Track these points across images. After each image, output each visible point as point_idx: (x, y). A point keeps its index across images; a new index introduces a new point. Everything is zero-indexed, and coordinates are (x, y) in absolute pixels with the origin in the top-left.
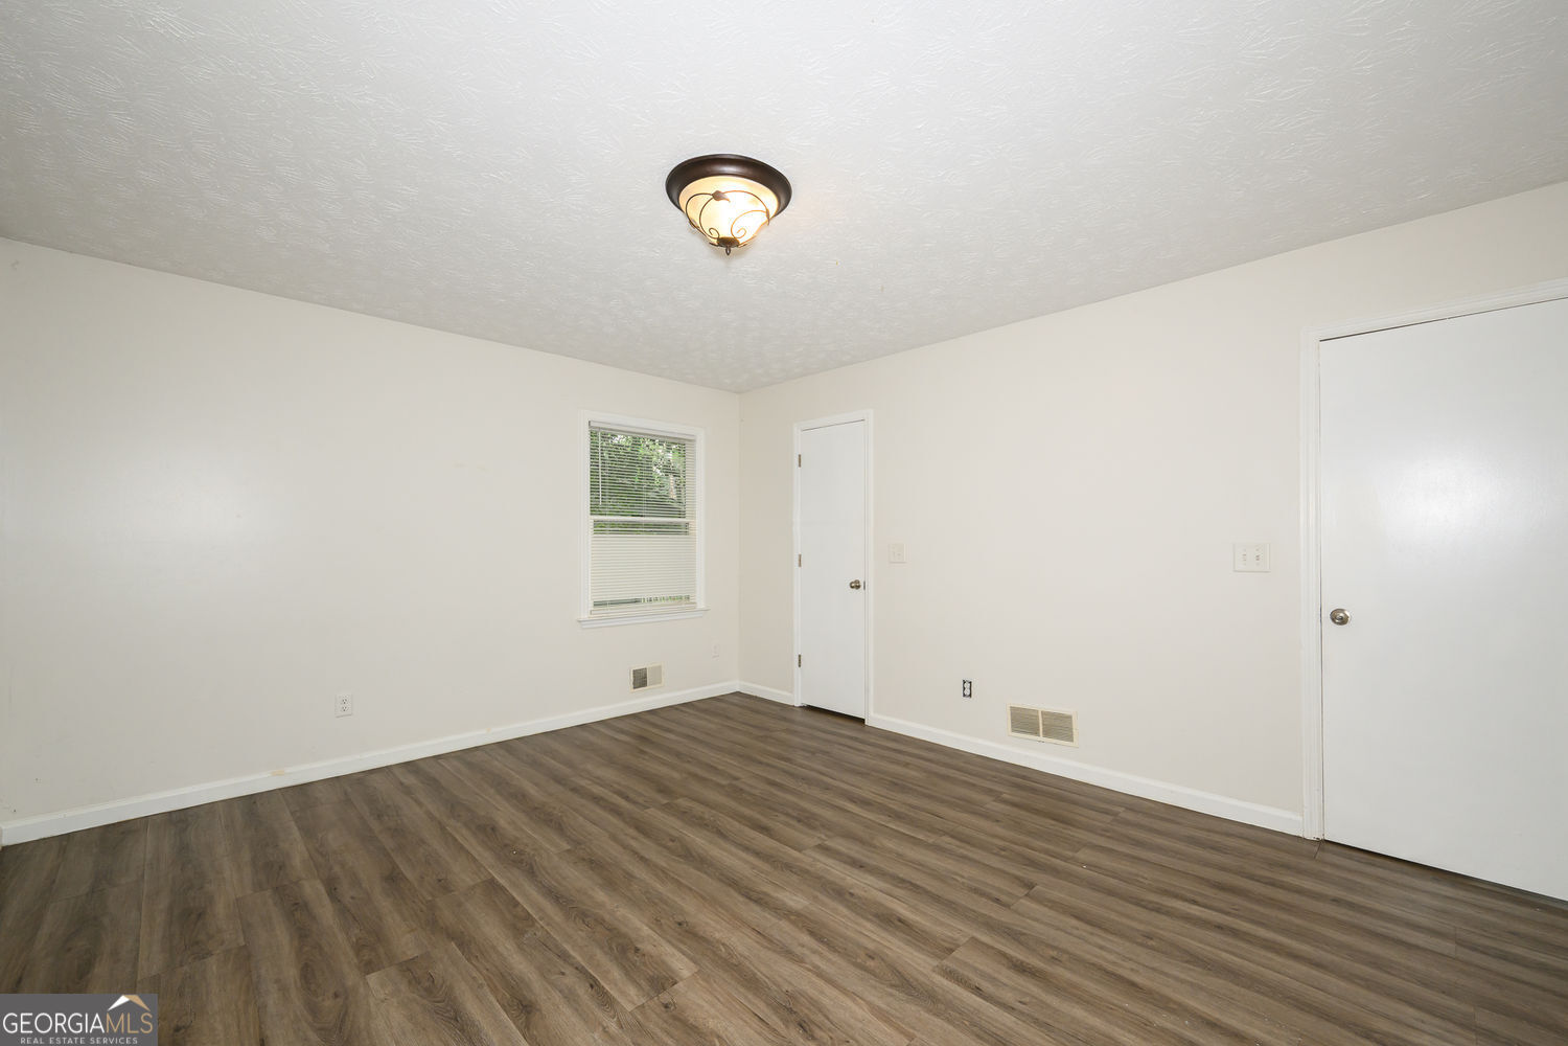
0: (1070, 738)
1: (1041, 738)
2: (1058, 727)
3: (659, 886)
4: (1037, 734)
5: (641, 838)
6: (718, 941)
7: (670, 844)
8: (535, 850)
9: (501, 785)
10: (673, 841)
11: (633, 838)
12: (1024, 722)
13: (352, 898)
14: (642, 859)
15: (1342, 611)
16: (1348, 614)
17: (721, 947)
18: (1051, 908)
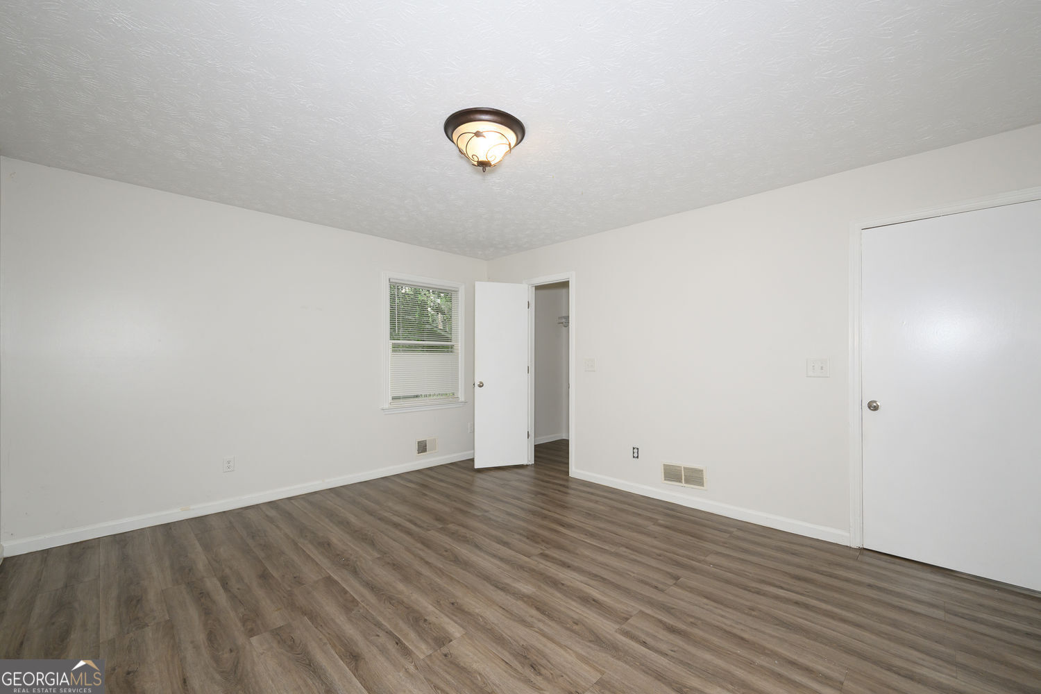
0: (702, 484)
1: (683, 484)
2: (694, 477)
3: (438, 580)
4: (680, 481)
5: (426, 549)
6: (478, 614)
7: (445, 553)
8: (357, 557)
9: (331, 515)
10: (446, 551)
11: (420, 550)
12: (672, 474)
13: (238, 589)
14: (427, 563)
15: (875, 402)
16: (879, 404)
17: (480, 618)
18: (691, 592)
